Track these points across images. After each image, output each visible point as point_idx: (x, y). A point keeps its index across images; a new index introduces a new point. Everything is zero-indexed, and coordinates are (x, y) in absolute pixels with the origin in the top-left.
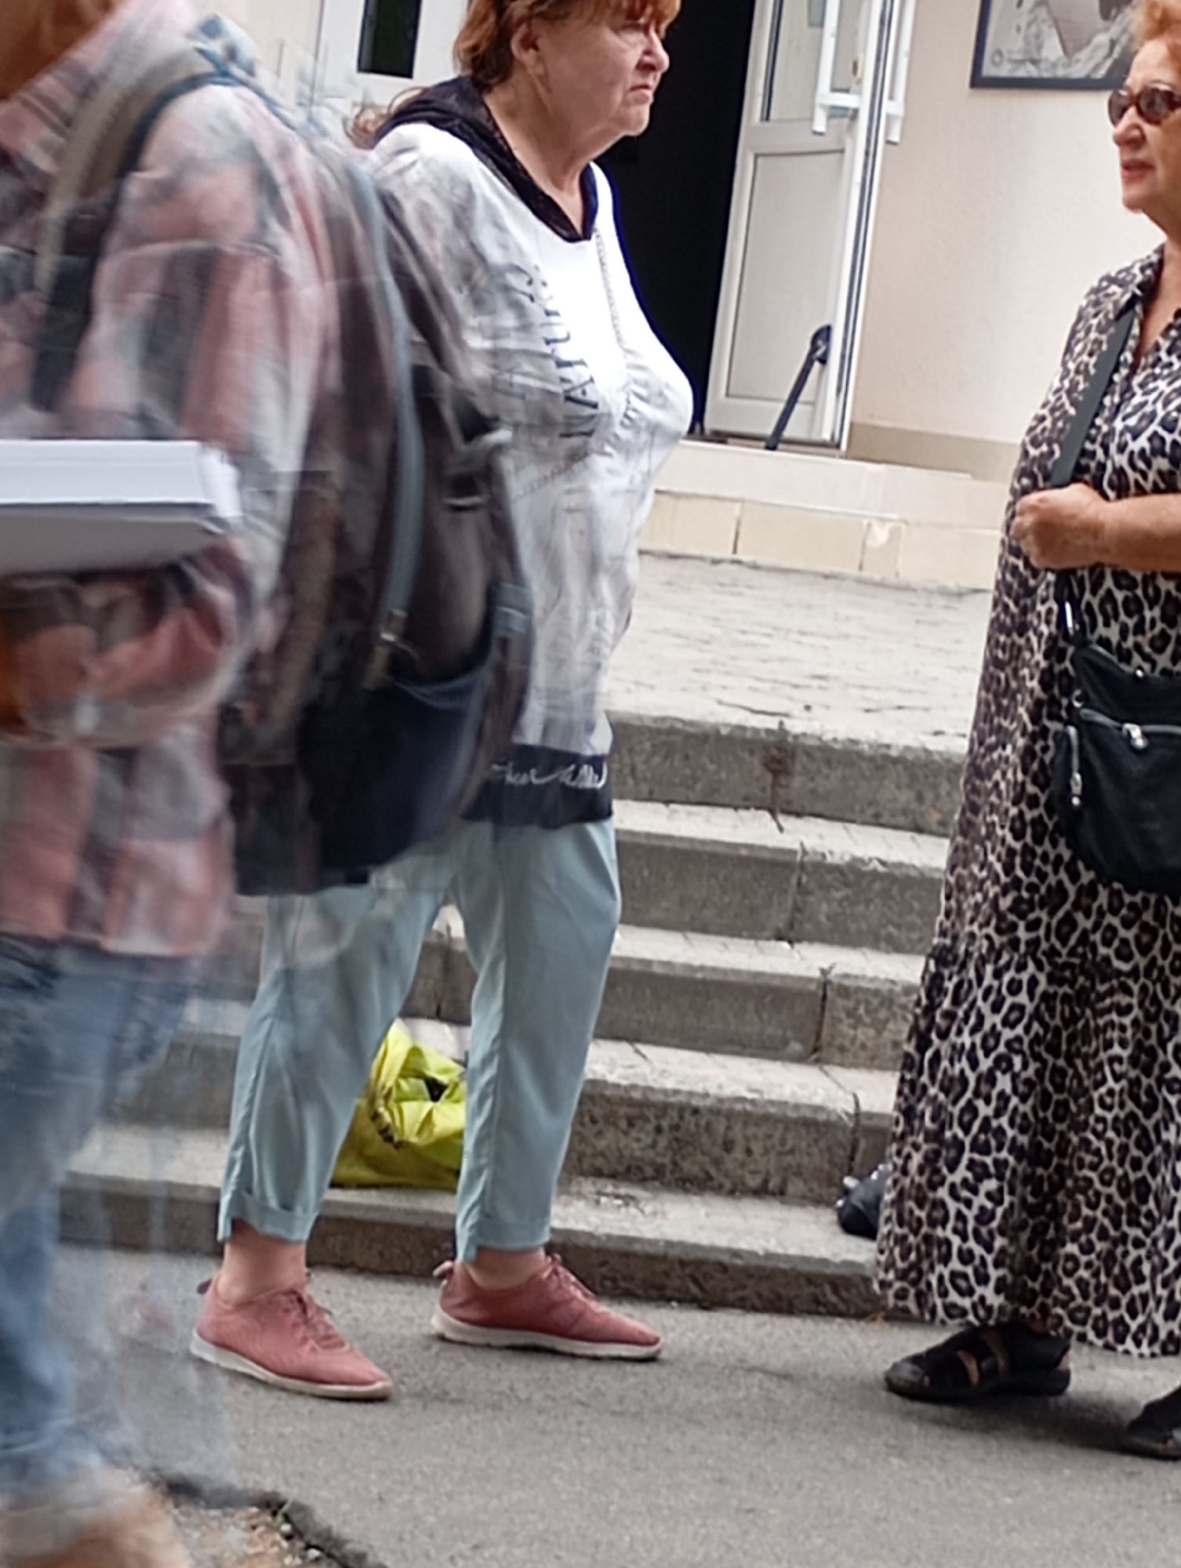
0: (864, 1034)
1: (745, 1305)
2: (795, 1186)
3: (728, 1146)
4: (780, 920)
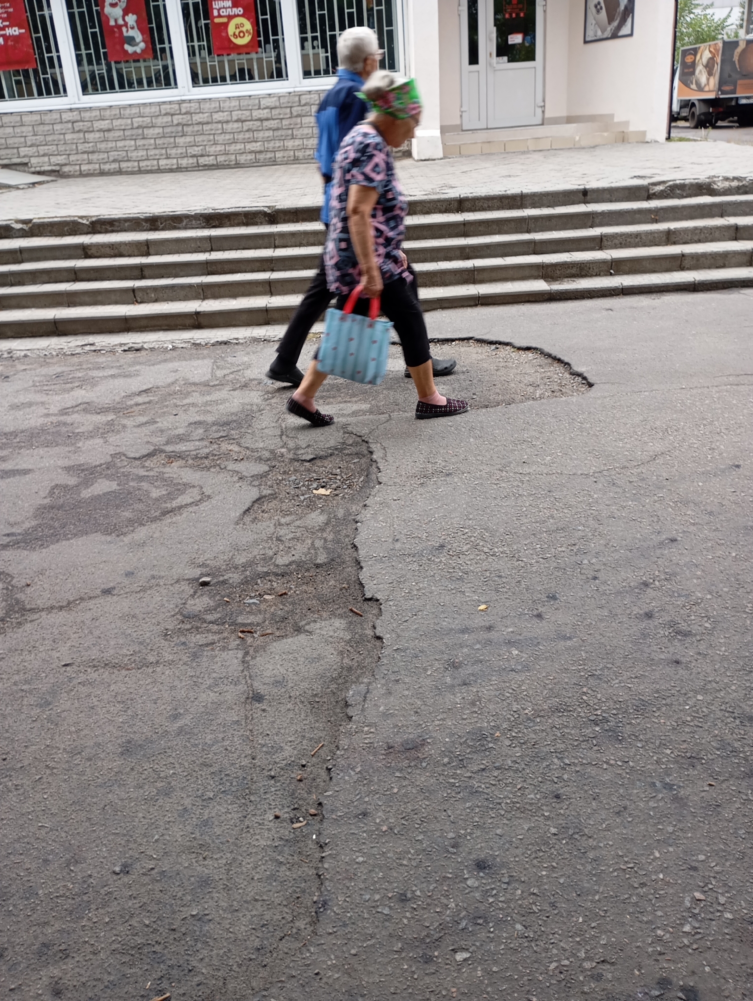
0: (609, 243)
1: (598, 297)
2: (602, 273)
3: (590, 268)
4: (590, 224)
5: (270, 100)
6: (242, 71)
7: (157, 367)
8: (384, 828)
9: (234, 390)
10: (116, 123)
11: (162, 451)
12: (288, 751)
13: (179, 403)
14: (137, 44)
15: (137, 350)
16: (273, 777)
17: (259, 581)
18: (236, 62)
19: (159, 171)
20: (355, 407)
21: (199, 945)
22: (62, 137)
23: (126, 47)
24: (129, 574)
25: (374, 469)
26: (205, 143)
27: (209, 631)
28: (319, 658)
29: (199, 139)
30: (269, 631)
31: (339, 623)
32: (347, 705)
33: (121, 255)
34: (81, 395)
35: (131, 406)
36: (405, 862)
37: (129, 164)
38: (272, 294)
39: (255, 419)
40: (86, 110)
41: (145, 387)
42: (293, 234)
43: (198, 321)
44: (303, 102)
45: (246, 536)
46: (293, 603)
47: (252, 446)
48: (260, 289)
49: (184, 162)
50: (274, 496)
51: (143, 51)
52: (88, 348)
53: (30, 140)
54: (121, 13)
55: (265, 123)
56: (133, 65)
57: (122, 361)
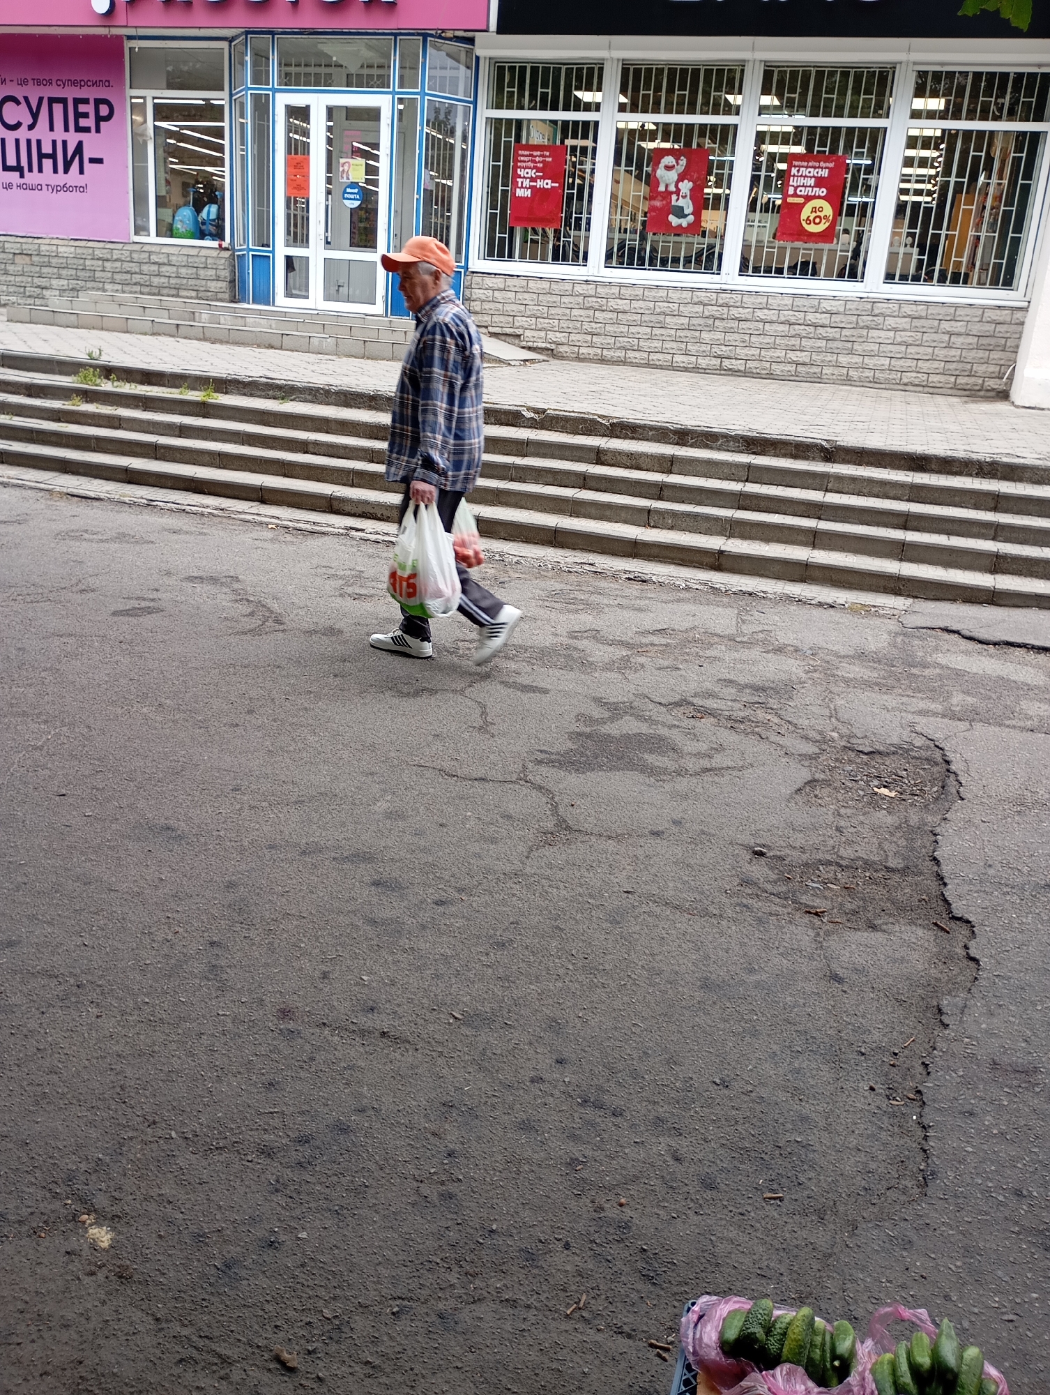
5: (834, 303)
6: (805, 264)
7: (670, 605)
8: (995, 1131)
9: (767, 652)
10: (636, 304)
11: (689, 703)
12: (876, 1036)
13: (701, 653)
14: (685, 216)
15: (644, 581)
16: (863, 1054)
17: (821, 868)
18: (802, 251)
19: (671, 368)
20: (922, 705)
21: (806, 1167)
22: (568, 311)
23: (672, 218)
24: (676, 823)
25: (951, 780)
26: (737, 344)
27: (771, 901)
28: (903, 960)
29: (730, 337)
30: (839, 920)
31: (920, 932)
32: (940, 1011)
33: (639, 468)
34: (586, 620)
35: (646, 645)
36: (1019, 1165)
37: (637, 354)
38: (814, 546)
39: (796, 692)
40: (604, 284)
41: (660, 627)
42: (854, 479)
43: (719, 562)
44: (876, 312)
45: (801, 817)
46: (863, 900)
47: (795, 721)
48: (801, 538)
49: (703, 362)
50: (827, 783)
51: (689, 225)
52: (587, 567)
53: (532, 309)
54: (676, 178)
55: (820, 330)
56: (672, 239)
57: (627, 592)
